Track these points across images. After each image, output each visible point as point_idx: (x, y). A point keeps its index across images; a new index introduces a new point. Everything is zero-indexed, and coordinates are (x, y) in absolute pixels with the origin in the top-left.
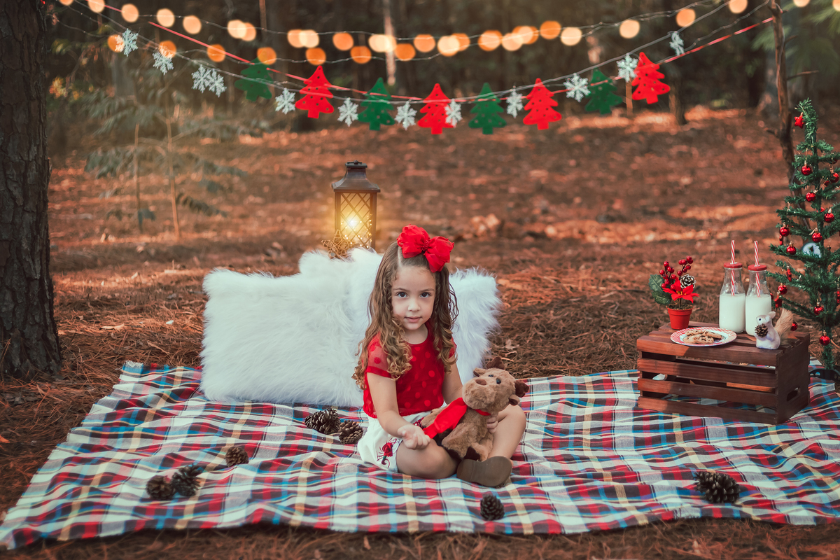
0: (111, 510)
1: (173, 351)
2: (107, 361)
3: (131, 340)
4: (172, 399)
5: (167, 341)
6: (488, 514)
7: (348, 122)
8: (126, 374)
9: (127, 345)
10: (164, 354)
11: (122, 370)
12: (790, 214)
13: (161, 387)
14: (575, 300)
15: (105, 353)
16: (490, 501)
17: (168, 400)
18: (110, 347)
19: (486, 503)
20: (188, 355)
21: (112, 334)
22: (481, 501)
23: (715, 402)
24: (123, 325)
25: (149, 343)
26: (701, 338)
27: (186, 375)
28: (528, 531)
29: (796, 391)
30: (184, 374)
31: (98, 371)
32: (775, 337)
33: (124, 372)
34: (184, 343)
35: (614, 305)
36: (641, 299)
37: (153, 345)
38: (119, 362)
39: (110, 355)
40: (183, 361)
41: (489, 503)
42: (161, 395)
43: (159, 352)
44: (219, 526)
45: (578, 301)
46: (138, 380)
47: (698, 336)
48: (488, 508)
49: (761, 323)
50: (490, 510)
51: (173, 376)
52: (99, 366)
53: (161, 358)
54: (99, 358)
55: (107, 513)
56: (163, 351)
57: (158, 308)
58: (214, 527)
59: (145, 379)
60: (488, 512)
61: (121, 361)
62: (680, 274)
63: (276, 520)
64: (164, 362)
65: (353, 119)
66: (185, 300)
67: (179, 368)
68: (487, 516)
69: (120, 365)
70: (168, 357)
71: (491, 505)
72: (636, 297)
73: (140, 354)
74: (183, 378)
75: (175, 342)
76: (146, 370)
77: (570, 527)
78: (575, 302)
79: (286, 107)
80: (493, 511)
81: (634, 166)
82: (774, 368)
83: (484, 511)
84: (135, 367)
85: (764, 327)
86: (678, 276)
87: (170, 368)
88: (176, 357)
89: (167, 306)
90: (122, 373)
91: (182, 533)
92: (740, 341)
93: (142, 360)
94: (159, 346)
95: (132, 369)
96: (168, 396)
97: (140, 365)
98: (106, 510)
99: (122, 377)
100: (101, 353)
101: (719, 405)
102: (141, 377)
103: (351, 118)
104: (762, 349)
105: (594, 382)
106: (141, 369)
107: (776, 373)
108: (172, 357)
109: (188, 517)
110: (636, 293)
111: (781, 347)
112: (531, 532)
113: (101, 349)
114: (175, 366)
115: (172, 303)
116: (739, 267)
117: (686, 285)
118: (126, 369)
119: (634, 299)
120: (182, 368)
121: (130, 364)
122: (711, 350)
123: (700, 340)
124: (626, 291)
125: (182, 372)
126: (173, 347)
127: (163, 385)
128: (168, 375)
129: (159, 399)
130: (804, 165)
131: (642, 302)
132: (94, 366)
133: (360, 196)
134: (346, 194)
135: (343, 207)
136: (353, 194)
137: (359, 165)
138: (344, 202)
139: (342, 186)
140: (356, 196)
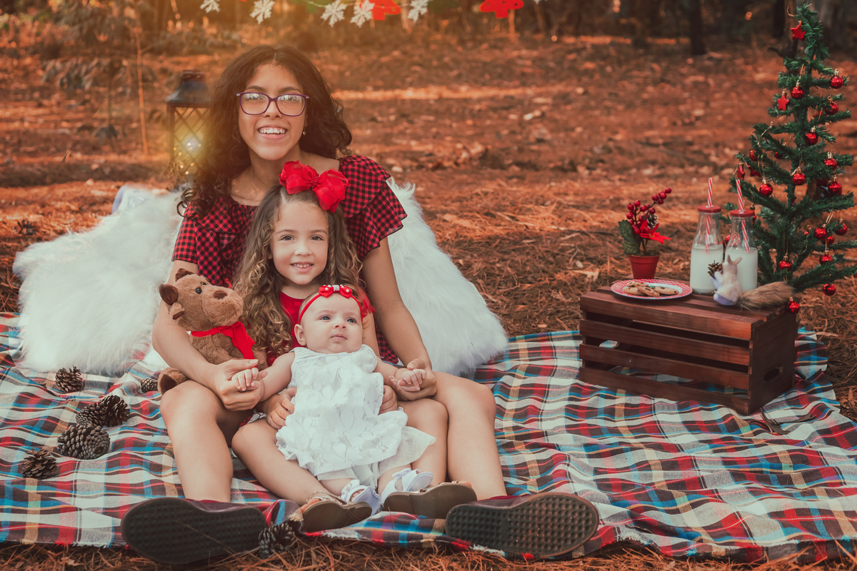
7: (260, 19)
14: (528, 241)
23: (674, 379)
29: (778, 370)
35: (573, 249)
36: (608, 243)
45: (532, 243)
65: (266, 17)
72: (603, 240)
78: (529, 243)
79: (211, 6)
81: (645, 96)
101: (680, 383)
103: (264, 15)
105: (529, 349)
110: (603, 236)
116: (715, 211)
119: (600, 243)
124: (591, 233)
131: (607, 246)
133: (198, 113)
134: (180, 110)
135: (176, 127)
136: (190, 110)
137: (198, 73)
138: (178, 120)
139: (177, 99)
140: (194, 113)
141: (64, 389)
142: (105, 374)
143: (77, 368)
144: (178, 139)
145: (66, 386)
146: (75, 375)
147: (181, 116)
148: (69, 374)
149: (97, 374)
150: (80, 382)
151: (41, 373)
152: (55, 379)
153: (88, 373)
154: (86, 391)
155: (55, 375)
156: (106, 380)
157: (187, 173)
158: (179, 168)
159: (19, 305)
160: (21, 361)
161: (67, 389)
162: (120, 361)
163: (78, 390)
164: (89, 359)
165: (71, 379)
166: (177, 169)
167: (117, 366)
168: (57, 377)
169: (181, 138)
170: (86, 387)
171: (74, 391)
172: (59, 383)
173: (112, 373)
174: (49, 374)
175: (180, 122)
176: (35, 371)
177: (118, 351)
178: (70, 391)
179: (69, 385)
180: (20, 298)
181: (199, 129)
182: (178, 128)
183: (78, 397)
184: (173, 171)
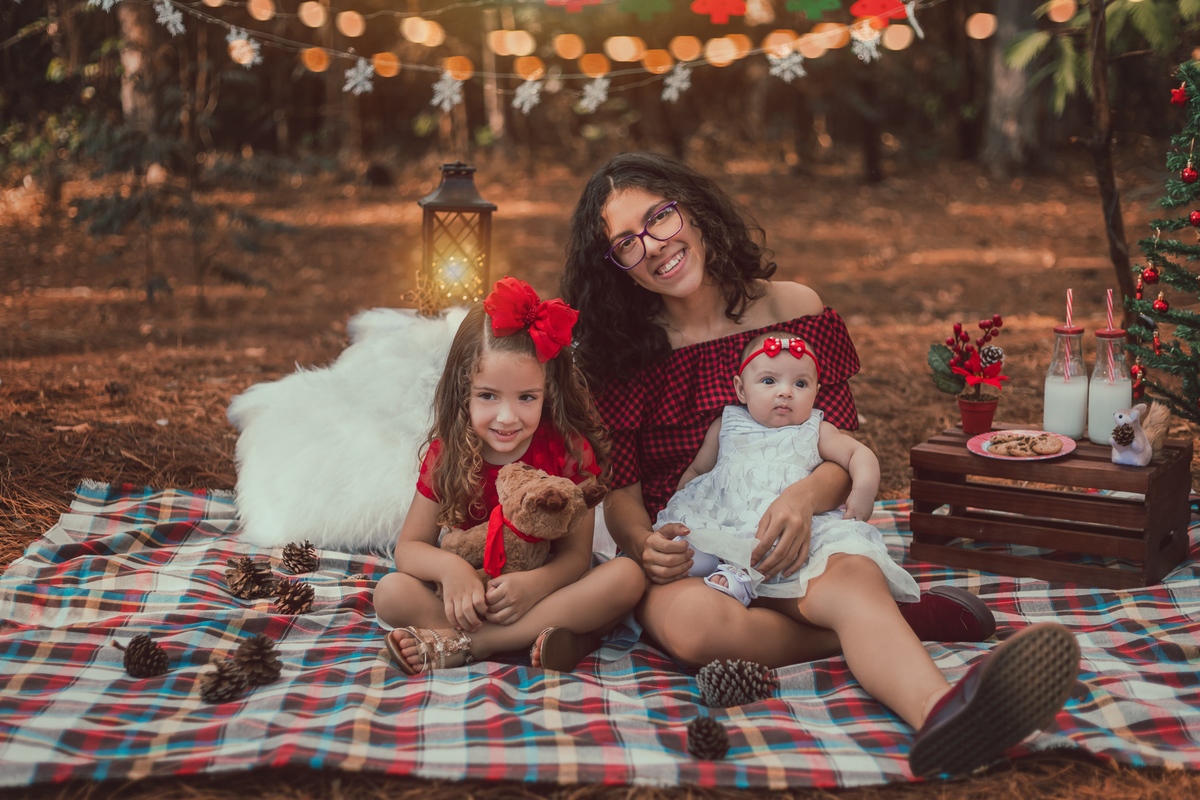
0: (18, 736)
1: (160, 466)
2: (52, 480)
3: (97, 447)
4: (155, 541)
5: (154, 450)
6: (702, 750)
8: (82, 501)
9: (89, 455)
10: (146, 469)
11: (75, 493)
12: (1161, 247)
13: (138, 522)
15: (49, 466)
16: (707, 727)
17: (148, 543)
18: (60, 457)
19: (699, 730)
20: (184, 471)
21: (66, 438)
22: (690, 727)
23: (1035, 551)
24: (86, 425)
25: (123, 452)
26: (1019, 447)
27: (179, 502)
28: (777, 783)
29: (1171, 536)
30: (175, 502)
31: (35, 495)
32: (1144, 447)
33: (79, 496)
34: (179, 453)
37: (128, 455)
38: (72, 481)
39: (58, 470)
40: (175, 481)
41: (705, 731)
42: (136, 535)
43: (138, 467)
44: (210, 769)
46: (99, 510)
47: (1013, 443)
48: (704, 740)
49: (1122, 422)
50: (708, 743)
51: (158, 505)
52: (38, 487)
53: (140, 475)
54: (40, 475)
55: (11, 740)
56: (145, 464)
57: (148, 402)
58: (201, 771)
59: (112, 509)
60: (704, 746)
61: (74, 481)
62: (980, 344)
63: (317, 761)
64: (144, 482)
66: (191, 389)
67: (167, 491)
68: (702, 754)
69: (73, 486)
70: (152, 474)
71: (708, 735)
73: (107, 468)
74: (173, 508)
75: (165, 451)
76: (114, 495)
77: (853, 775)
80: (713, 745)
82: (1141, 497)
83: (697, 745)
84: (97, 488)
85: (1128, 429)
86: (976, 348)
87: (154, 492)
88: (165, 474)
89: (162, 399)
90: (75, 498)
91: (140, 786)
92: (1081, 453)
93: (109, 479)
94: (142, 457)
95: (91, 493)
96: (148, 537)
97: (104, 486)
98: (10, 735)
99: (75, 505)
100: (44, 466)
101: (1043, 556)
102: (105, 505)
104: (1122, 466)
106: (105, 493)
107: (1146, 505)
108: (160, 475)
109: (158, 753)
111: (1152, 463)
112: (782, 785)
113: (44, 460)
114: (162, 489)
115: (170, 394)
116: (1079, 332)
117: (990, 363)
118: (81, 492)
120: (173, 491)
121: (89, 484)
122: (1037, 466)
123: (1017, 451)
125: (173, 499)
126: (163, 459)
127: (142, 519)
128: (148, 504)
129: (132, 542)
130: (1186, 167)
132: (29, 487)
133: (463, 218)
134: (441, 215)
135: (436, 236)
136: (453, 215)
137: (462, 168)
138: (438, 228)
139: (436, 201)
140: (458, 218)
141: (293, 569)
142: (345, 550)
143: (310, 543)
144: (437, 252)
145: (295, 566)
146: (307, 552)
147: (441, 223)
148: (299, 550)
149: (335, 550)
150: (314, 560)
151: (264, 548)
152: (281, 557)
153: (323, 549)
154: (321, 572)
155: (282, 551)
156: (346, 557)
157: (449, 295)
158: (440, 288)
159: (237, 462)
160: (239, 533)
161: (296, 569)
162: (365, 533)
163: (310, 571)
164: (326, 531)
165: (302, 557)
166: (437, 290)
167: (361, 540)
168: (285, 554)
169: (441, 251)
170: (321, 566)
171: (306, 572)
172: (287, 561)
173: (354, 549)
174: (274, 551)
175: (441, 230)
176: (256, 546)
177: (362, 522)
178: (301, 572)
179: (300, 564)
180: (237, 454)
181: (464, 239)
182: (438, 238)
183: (311, 580)
184: (432, 293)
